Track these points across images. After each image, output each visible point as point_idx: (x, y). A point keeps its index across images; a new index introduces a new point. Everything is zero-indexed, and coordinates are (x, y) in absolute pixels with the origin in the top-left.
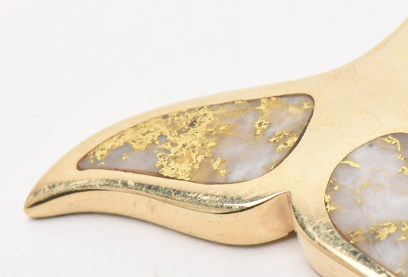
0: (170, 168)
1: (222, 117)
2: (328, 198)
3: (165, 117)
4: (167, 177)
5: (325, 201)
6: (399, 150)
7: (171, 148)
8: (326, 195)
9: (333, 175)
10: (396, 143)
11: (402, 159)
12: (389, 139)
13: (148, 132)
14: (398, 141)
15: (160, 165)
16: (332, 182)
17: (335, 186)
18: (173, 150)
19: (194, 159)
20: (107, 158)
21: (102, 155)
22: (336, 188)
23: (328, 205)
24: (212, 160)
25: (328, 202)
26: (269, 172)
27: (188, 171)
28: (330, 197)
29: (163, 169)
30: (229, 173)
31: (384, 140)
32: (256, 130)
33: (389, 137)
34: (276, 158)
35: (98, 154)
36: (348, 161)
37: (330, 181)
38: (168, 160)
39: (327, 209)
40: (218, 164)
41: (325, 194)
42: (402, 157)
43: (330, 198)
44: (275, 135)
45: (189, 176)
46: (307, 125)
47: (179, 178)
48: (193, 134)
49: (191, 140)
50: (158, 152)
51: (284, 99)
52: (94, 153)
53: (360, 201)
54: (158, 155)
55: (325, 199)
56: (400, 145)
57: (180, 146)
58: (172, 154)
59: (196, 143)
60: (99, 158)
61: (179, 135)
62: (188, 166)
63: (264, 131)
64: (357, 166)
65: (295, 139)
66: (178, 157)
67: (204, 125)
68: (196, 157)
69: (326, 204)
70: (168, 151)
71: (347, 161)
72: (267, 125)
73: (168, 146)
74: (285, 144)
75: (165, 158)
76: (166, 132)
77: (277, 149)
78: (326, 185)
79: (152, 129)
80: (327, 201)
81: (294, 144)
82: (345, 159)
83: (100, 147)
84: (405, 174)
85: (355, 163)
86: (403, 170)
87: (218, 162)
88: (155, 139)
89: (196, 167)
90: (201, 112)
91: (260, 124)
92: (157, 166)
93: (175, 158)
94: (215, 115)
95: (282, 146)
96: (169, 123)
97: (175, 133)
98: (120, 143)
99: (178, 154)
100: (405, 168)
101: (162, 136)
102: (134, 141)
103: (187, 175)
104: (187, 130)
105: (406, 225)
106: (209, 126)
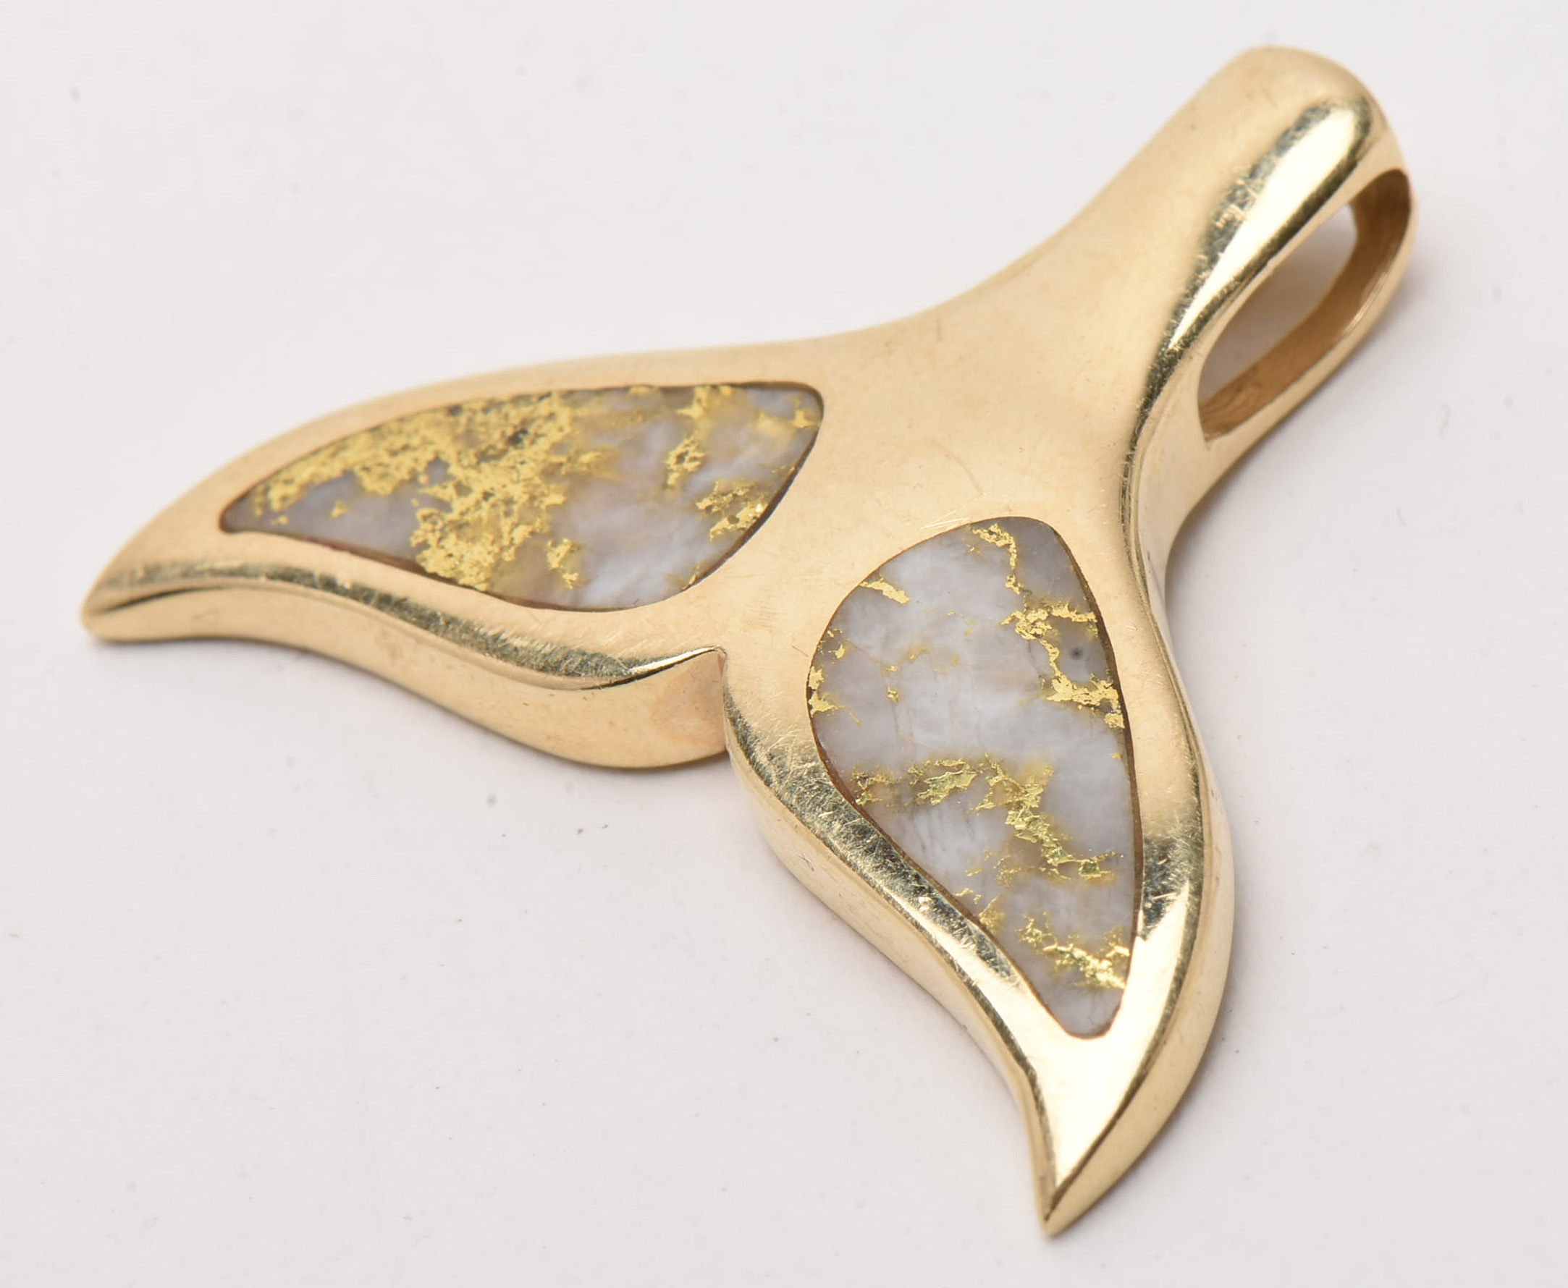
0: (442, 553)
1: (591, 426)
2: (817, 676)
3: (454, 410)
4: (434, 576)
5: (808, 683)
6: (1013, 564)
7: (455, 496)
8: (813, 668)
9: (838, 617)
10: (1008, 545)
11: (1016, 589)
12: (991, 533)
13: (405, 448)
14: (1012, 541)
15: (420, 540)
16: (832, 635)
17: (839, 647)
18: (459, 505)
19: (506, 535)
20: (296, 507)
21: (284, 499)
22: (840, 653)
23: (815, 695)
24: (549, 543)
25: (816, 688)
26: (683, 591)
27: (486, 565)
28: (823, 676)
29: (426, 553)
30: (584, 582)
31: (979, 534)
32: (667, 472)
33: (992, 528)
34: (704, 554)
35: (276, 494)
36: (881, 582)
37: (829, 632)
38: (442, 530)
39: (810, 707)
40: (562, 555)
41: (812, 665)
42: (1015, 585)
43: (822, 679)
44: (712, 491)
45: (487, 580)
46: (795, 473)
47: (462, 581)
48: (513, 468)
49: (506, 481)
50: (422, 505)
51: (752, 395)
52: (267, 490)
53: (895, 695)
54: (421, 513)
55: (808, 678)
56: (1015, 551)
57: (476, 495)
58: (454, 516)
59: (518, 493)
60: (276, 505)
61: (478, 463)
62: (489, 553)
63: (686, 477)
64: (900, 597)
65: (760, 509)
66: (467, 524)
67: (543, 444)
68: (511, 532)
69: (810, 692)
70: (444, 506)
71: (878, 582)
72: (697, 463)
73: (448, 493)
74: (733, 520)
75: (435, 523)
76: (449, 453)
77: (712, 530)
78: (817, 643)
79: (415, 441)
80: (814, 685)
81: (754, 521)
82: (874, 576)
83: (284, 476)
84: (1017, 631)
85: (897, 588)
86: (1014, 620)
87: (562, 549)
88: (420, 468)
89: (508, 556)
90: (543, 408)
91: (681, 458)
92: (414, 542)
93: (459, 527)
94: (574, 420)
95: (724, 523)
96: (460, 430)
97: (470, 458)
98: (333, 469)
99: (468, 518)
100: (1018, 614)
101: (437, 464)
102: (366, 469)
103: (482, 577)
104: (500, 455)
105: (1000, 772)
106: (557, 447)
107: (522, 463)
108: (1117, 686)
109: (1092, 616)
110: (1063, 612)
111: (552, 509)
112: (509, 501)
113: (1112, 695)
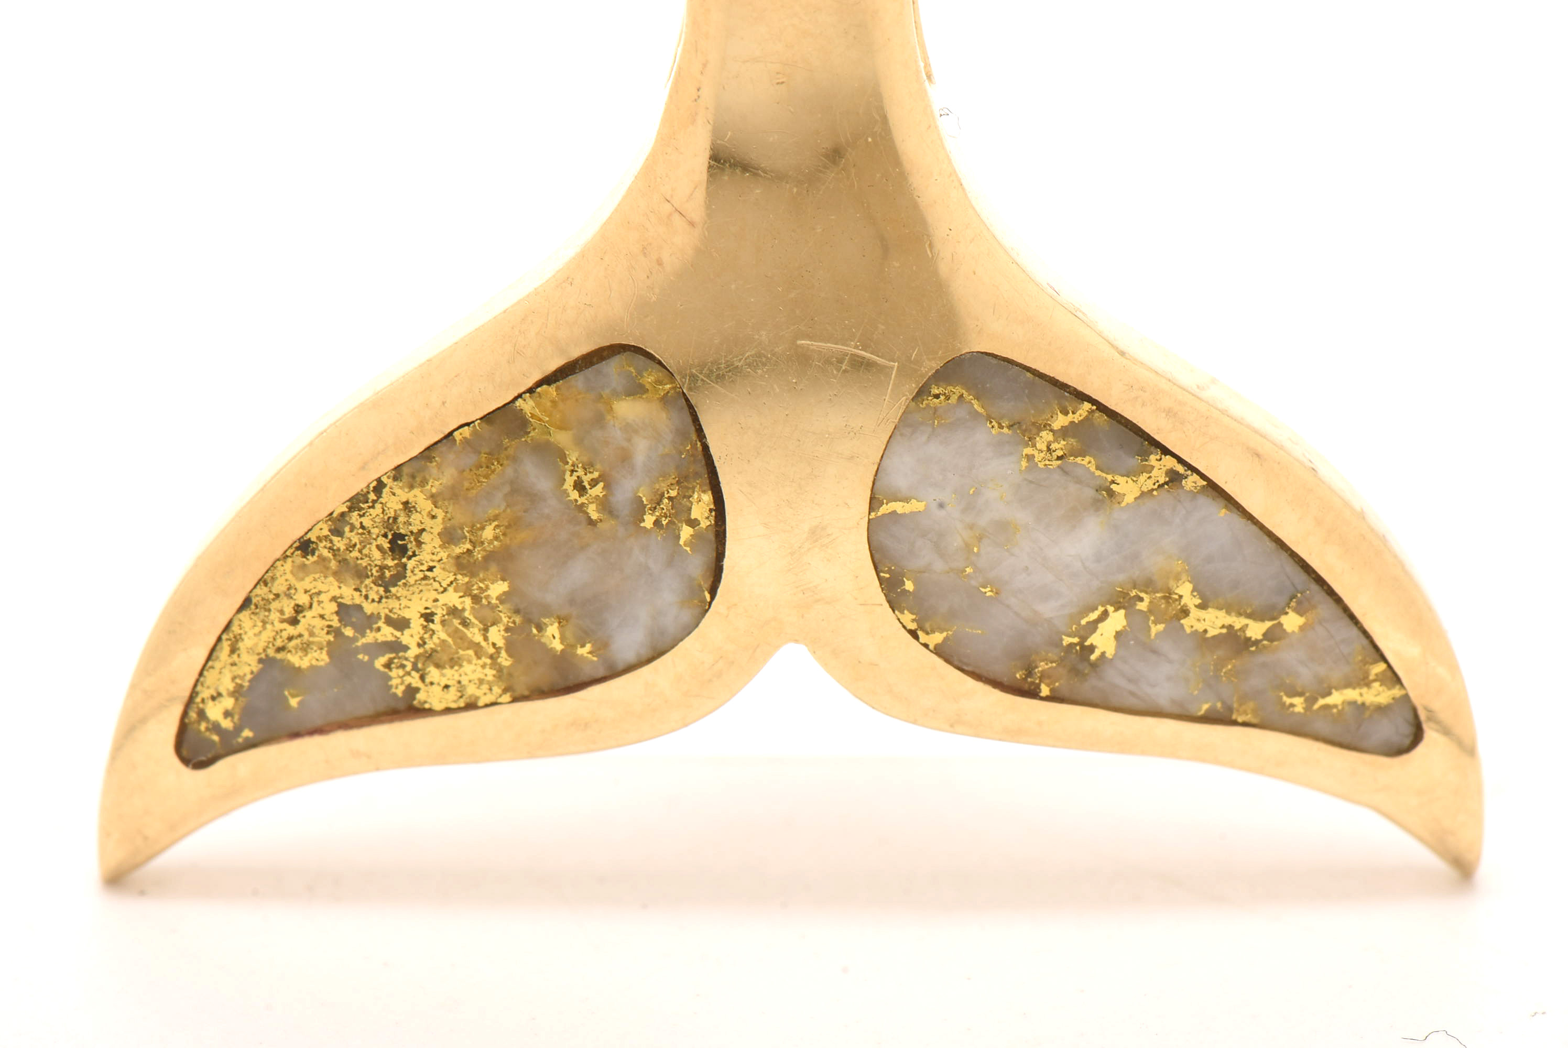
0: (436, 689)
1: (453, 494)
2: (908, 618)
3: (305, 546)
4: (448, 711)
5: (904, 627)
6: (980, 410)
7: (398, 634)
8: (896, 612)
9: (877, 556)
10: (961, 396)
11: (1005, 430)
12: (937, 396)
13: (298, 609)
14: (958, 390)
15: (402, 688)
16: (887, 576)
17: (904, 582)
18: (410, 638)
19: (483, 644)
20: (246, 716)
21: (227, 714)
22: (909, 586)
23: (920, 633)
24: (535, 631)
25: (916, 627)
26: (707, 611)
27: (490, 678)
28: (912, 614)
29: (420, 696)
30: (601, 647)
31: (928, 405)
32: (581, 508)
33: (935, 391)
34: (697, 566)
35: (214, 712)
36: (887, 504)
37: (882, 574)
38: (415, 668)
39: (926, 646)
40: (557, 635)
41: (894, 611)
42: (1001, 427)
43: (914, 617)
44: (645, 506)
45: (505, 691)
46: (706, 448)
47: (481, 703)
48: (425, 578)
49: (434, 595)
50: (373, 658)
52: (202, 714)
53: (991, 591)
54: (379, 663)
55: (901, 623)
56: (971, 397)
57: (417, 623)
58: (414, 651)
59: (452, 598)
60: (227, 724)
61: (387, 591)
62: (484, 666)
63: (605, 505)
64: (915, 506)
65: (707, 497)
66: (434, 651)
67: (431, 542)
68: (486, 639)
69: (914, 634)
70: (397, 647)
71: (885, 505)
72: (601, 485)
73: (387, 633)
74: (693, 523)
75: (403, 666)
76: (349, 594)
77: (681, 542)
78: (880, 590)
79: (303, 599)
80: (913, 626)
81: (713, 513)
82: (874, 502)
83: (205, 693)
84: (1041, 465)
85: (906, 500)
86: (1030, 458)
87: (553, 629)
88: (335, 623)
89: (505, 660)
90: (392, 501)
91: (579, 486)
92: (400, 691)
93: (429, 657)
94: (434, 498)
95: (686, 532)
96: (333, 564)
97: (375, 592)
98: (248, 665)
99: (430, 645)
100: (1028, 451)
101: (344, 611)
102: (280, 649)
103: (497, 690)
104: (401, 574)
105: (1142, 595)
106: (449, 537)
107: (431, 569)
108: (1166, 451)
109: (1087, 406)
110: (1060, 421)
111: (504, 598)
112: (454, 611)
113: (1169, 462)
